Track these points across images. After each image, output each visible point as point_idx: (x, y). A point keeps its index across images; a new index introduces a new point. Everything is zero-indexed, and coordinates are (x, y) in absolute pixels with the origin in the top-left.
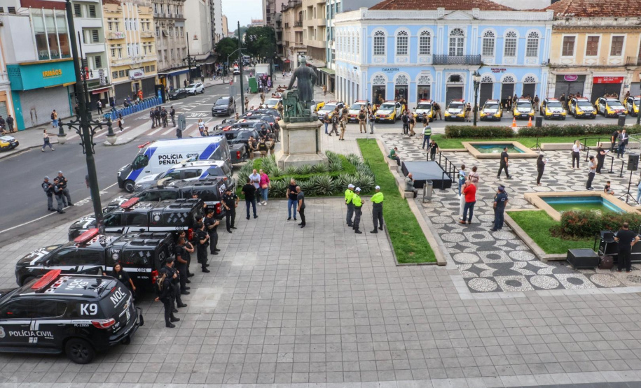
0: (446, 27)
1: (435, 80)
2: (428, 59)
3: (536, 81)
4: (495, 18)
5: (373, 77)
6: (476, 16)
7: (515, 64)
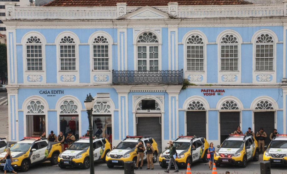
0: (130, 31)
1: (117, 107)
2: (105, 77)
3: (275, 107)
4: (203, 16)
5: (27, 103)
6: (173, 14)
7: (238, 82)
